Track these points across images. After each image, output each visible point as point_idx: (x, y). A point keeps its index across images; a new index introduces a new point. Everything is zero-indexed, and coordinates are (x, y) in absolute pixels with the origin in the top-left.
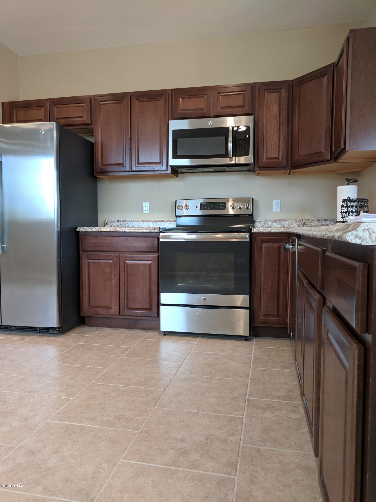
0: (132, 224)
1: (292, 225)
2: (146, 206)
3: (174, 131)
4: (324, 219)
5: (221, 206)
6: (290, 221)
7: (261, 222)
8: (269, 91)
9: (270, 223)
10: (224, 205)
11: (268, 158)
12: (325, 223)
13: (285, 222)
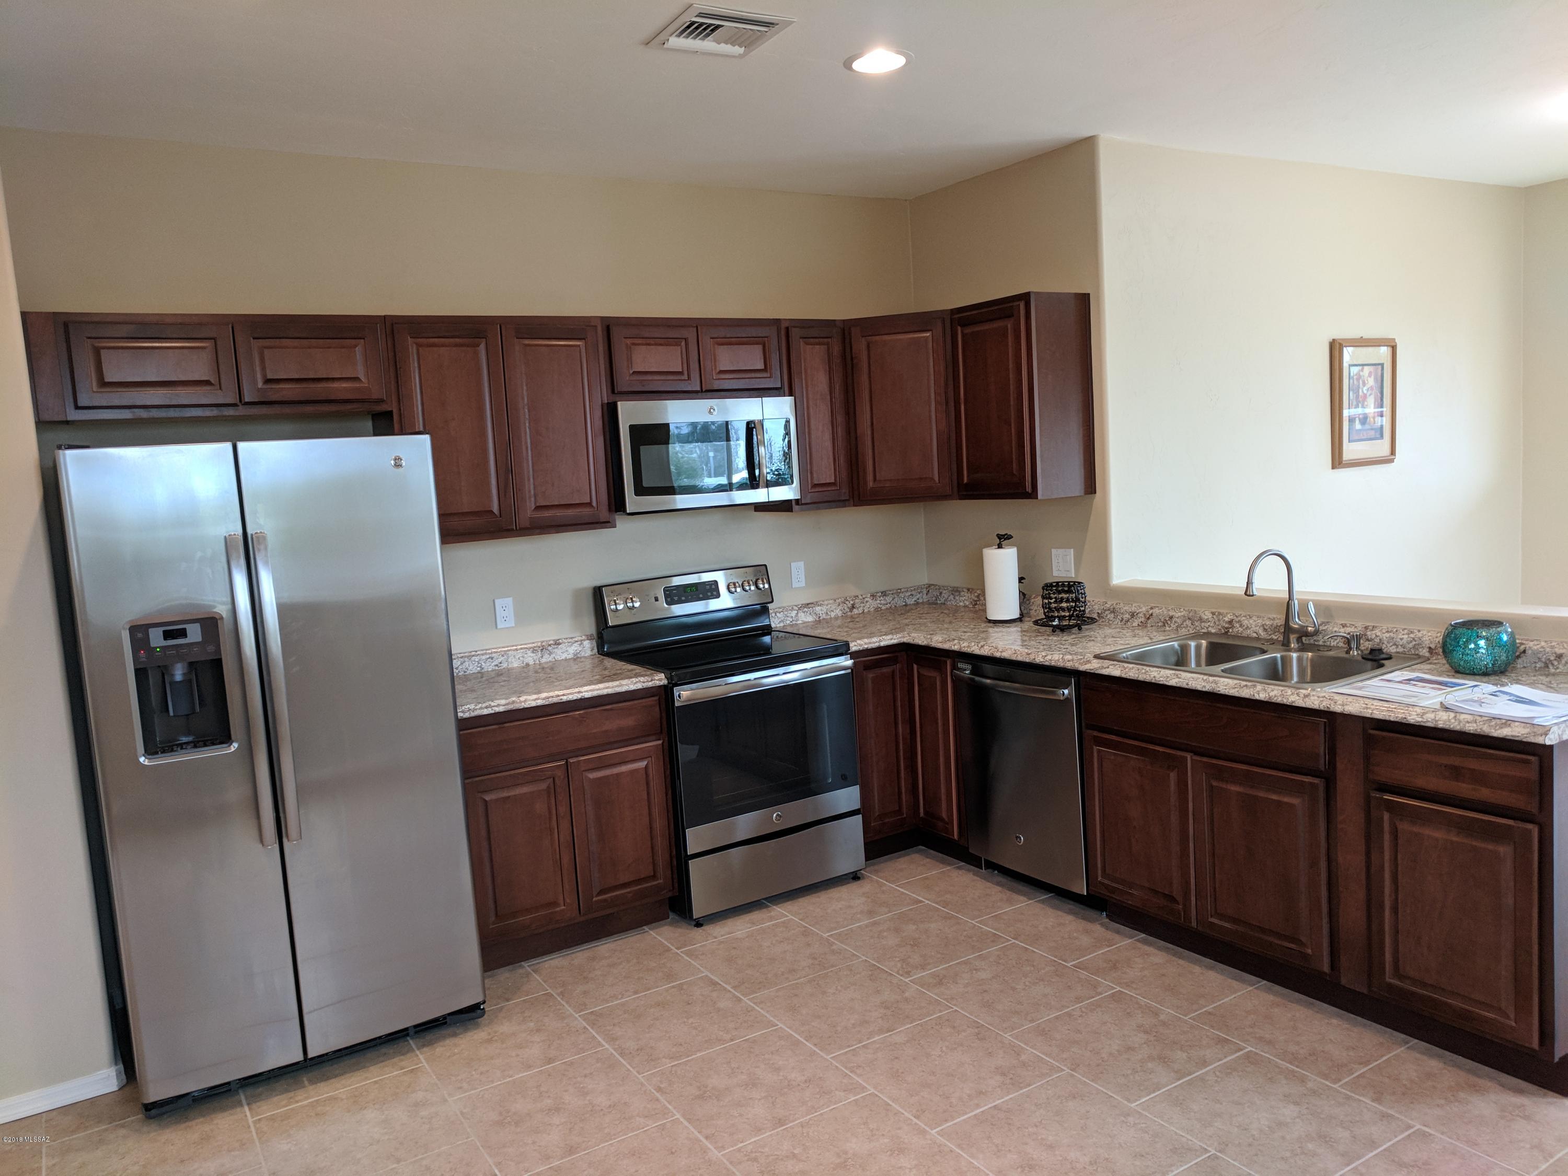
0: (476, 664)
1: (832, 613)
2: (505, 608)
3: (633, 428)
4: (882, 593)
5: (708, 591)
6: (827, 605)
7: (778, 614)
8: (807, 339)
9: (794, 613)
10: (713, 587)
11: (818, 484)
12: (885, 599)
13: (820, 608)
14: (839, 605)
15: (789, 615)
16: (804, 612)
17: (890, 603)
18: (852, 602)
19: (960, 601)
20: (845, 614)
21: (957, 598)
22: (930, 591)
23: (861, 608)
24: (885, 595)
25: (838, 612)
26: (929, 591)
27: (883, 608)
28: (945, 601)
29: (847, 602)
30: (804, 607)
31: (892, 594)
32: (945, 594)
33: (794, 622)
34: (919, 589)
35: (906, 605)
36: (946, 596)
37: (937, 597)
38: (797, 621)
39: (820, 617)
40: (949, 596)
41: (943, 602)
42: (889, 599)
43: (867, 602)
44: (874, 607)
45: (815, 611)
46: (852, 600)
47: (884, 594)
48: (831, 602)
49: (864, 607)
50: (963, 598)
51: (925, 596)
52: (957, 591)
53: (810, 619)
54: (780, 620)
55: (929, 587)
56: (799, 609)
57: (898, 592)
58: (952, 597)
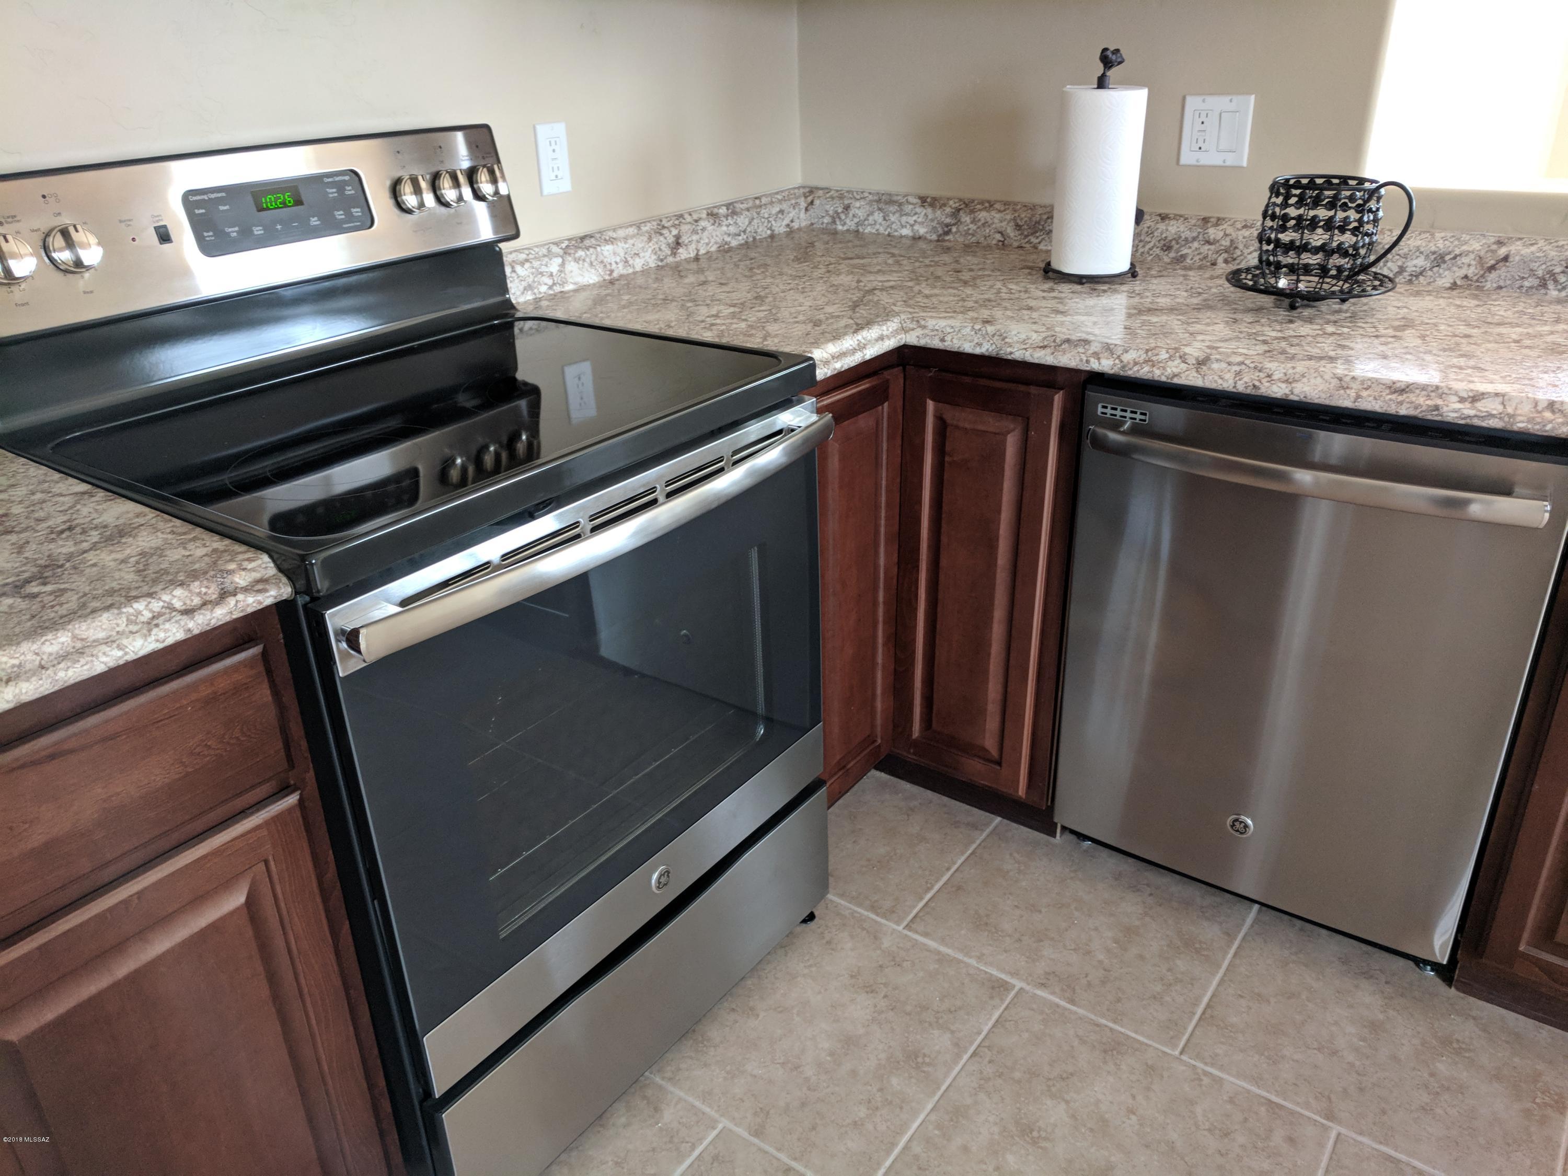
14: (650, 239)
15: (544, 269)
16: (577, 260)
17: (744, 232)
18: (675, 232)
19: (903, 227)
20: (662, 260)
21: (893, 218)
22: (817, 202)
23: (693, 246)
24: (734, 213)
25: (646, 259)
26: (812, 203)
27: (734, 243)
28: (857, 224)
29: (665, 232)
30: (577, 248)
31: (748, 209)
32: (860, 210)
33: (557, 289)
34: (788, 196)
35: (772, 237)
36: (861, 214)
37: (835, 217)
38: (563, 284)
39: (612, 271)
40: (872, 213)
41: (853, 227)
42: (742, 221)
43: (704, 229)
44: (716, 243)
45: (601, 258)
46: (674, 226)
47: (732, 209)
48: (632, 231)
49: (698, 242)
50: (911, 220)
51: (802, 215)
52: (891, 202)
53: (591, 277)
54: (524, 284)
55: (811, 192)
56: (566, 251)
57: (757, 204)
58: (878, 216)
